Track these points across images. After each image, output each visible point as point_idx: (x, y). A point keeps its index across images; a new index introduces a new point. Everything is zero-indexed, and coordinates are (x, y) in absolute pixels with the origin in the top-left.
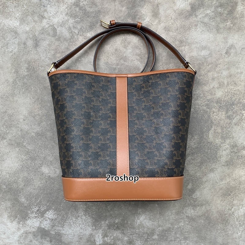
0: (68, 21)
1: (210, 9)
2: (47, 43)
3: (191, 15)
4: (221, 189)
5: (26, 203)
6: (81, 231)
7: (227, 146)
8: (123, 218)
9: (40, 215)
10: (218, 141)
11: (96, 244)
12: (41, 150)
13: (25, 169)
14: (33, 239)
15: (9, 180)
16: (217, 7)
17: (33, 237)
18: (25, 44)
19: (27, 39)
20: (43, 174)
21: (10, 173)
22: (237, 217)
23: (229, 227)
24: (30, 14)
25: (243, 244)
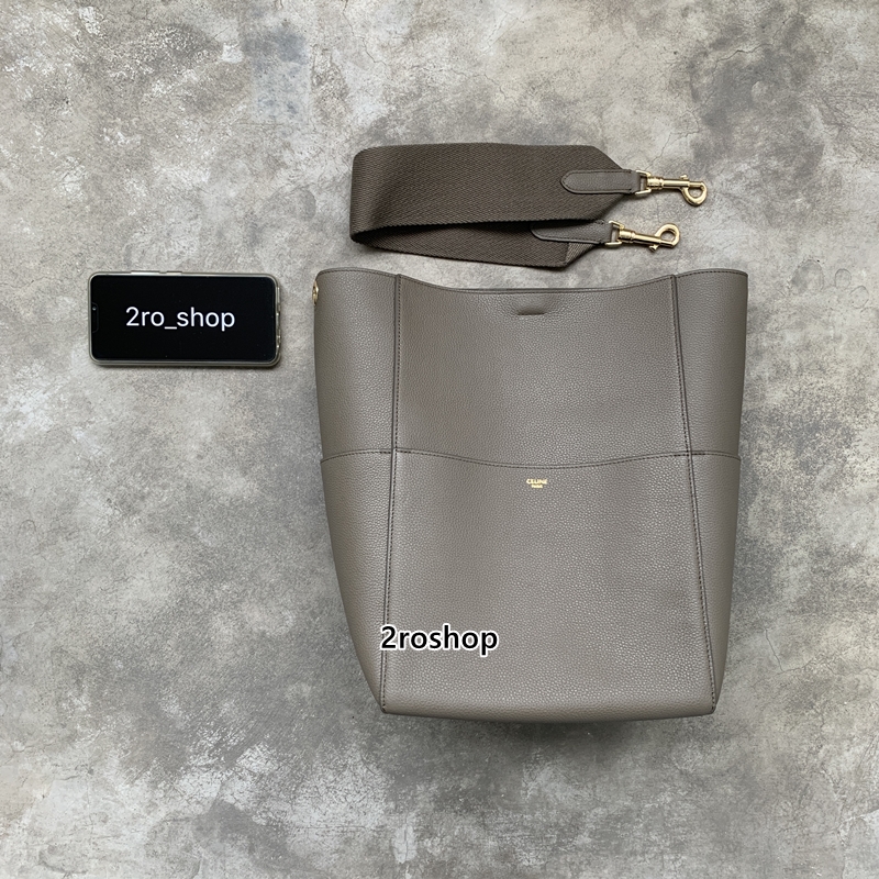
1: (748, 160)
2: (286, 234)
4: (784, 686)
5: (182, 720)
6: (352, 816)
7: (801, 553)
8: (485, 775)
9: (222, 759)
10: (772, 535)
11: (394, 861)
12: (245, 548)
13: (187, 609)
14: (194, 841)
15: (137, 643)
16: (768, 156)
17: (195, 834)
18: (220, 234)
19: (227, 222)
20: (242, 626)
21: (141, 619)
22: (836, 776)
23: (811, 810)
24: (242, 152)
25: (857, 867)
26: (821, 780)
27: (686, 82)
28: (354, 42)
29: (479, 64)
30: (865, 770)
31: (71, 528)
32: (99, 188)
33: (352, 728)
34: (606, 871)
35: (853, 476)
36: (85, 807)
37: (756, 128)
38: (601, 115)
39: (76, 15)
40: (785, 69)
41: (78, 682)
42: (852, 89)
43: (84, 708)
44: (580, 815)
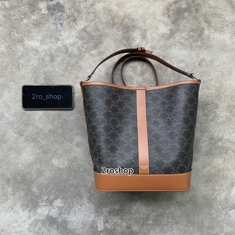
0: (77, 42)
1: (184, 33)
2: (61, 58)
3: (170, 37)
4: (203, 176)
5: (37, 193)
6: (85, 218)
7: (206, 139)
8: (122, 205)
9: (49, 203)
10: (197, 134)
11: (98, 230)
12: (53, 144)
13: (38, 162)
14: (41, 227)
15: (24, 172)
16: (190, 31)
17: (42, 225)
18: (43, 59)
19: (45, 56)
20: (53, 166)
21: (25, 165)
22: (220, 201)
23: (213, 211)
24: (48, 37)
25: (227, 227)
26: (216, 202)
27: (167, 13)
28: (77, 7)
29: (111, 11)
30: (227, 199)
31: (5, 141)
32: (10, 48)
33: (84, 193)
34: (157, 231)
35: (218, 117)
36: (11, 218)
37: (186, 24)
38: (144, 23)
39: (3, 3)
40: (193, 8)
41: (8, 183)
42: (211, 13)
43: (10, 191)
44: (149, 215)
